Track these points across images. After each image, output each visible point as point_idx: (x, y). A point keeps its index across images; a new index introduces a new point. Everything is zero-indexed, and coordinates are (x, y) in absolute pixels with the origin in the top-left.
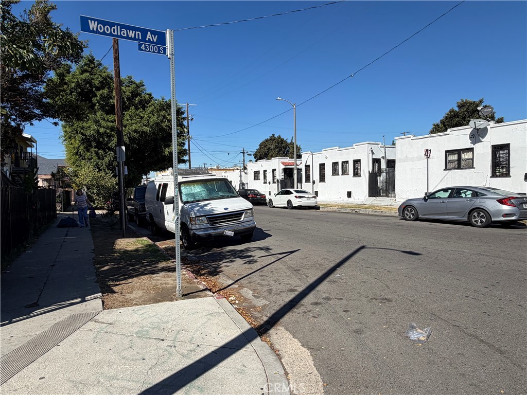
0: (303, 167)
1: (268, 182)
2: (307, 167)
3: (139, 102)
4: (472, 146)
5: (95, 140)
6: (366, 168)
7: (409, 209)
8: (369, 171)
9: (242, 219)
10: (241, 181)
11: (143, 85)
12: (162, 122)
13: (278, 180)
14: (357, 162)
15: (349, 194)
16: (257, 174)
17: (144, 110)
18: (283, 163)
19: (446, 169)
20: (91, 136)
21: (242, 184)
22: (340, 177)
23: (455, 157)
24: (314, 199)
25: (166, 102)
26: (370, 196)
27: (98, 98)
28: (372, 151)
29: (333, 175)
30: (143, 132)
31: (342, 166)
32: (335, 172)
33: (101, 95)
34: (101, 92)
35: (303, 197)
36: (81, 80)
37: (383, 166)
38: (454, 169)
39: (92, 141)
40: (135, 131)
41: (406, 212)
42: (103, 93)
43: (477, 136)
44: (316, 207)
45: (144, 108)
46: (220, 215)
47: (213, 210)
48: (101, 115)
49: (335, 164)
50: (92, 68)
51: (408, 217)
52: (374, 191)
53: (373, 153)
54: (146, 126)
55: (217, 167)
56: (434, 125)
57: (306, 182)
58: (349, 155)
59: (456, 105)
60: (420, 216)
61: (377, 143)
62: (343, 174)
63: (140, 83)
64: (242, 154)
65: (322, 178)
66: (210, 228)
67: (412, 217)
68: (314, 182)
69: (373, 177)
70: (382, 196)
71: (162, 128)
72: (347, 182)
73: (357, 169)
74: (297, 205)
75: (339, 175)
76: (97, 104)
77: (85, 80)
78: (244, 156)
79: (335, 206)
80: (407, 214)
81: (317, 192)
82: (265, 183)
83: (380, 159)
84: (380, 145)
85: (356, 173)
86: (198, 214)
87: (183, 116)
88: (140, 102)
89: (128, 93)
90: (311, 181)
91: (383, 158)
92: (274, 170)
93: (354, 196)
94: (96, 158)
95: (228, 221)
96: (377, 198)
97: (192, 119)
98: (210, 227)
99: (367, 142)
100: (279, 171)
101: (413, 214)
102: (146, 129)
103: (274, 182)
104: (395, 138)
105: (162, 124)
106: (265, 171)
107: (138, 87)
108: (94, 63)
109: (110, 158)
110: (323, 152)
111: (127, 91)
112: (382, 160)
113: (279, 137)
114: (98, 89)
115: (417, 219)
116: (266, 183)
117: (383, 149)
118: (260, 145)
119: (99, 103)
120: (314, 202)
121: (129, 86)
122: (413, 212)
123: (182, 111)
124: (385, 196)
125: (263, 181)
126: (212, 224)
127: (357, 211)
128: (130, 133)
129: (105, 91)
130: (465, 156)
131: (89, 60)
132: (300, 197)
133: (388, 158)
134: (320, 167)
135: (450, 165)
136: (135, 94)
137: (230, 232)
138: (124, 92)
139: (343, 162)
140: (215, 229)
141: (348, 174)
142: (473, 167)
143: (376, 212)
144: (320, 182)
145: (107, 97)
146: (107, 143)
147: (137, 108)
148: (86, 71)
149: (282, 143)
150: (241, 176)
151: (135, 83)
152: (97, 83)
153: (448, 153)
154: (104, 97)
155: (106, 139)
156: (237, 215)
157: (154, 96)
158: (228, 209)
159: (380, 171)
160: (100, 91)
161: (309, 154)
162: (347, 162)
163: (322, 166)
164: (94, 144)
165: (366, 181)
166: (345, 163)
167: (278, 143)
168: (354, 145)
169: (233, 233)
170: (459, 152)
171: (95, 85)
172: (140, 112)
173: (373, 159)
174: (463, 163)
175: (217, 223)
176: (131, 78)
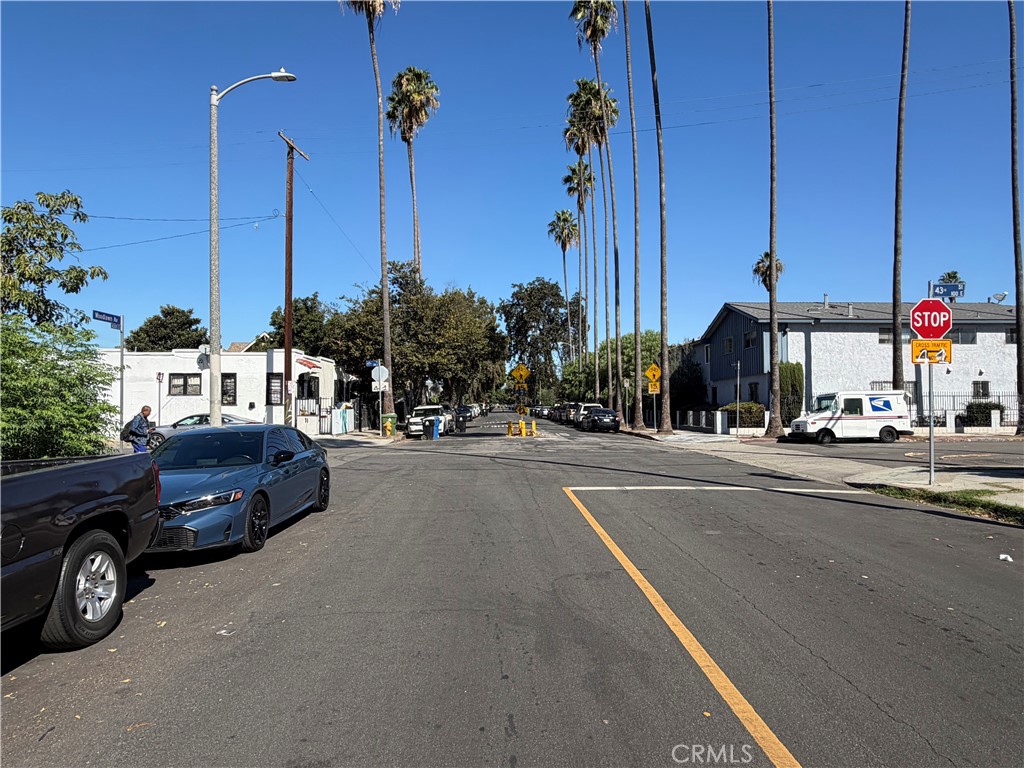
4: (199, 371)
19: (170, 394)
23: (180, 382)
38: (179, 394)
43: (205, 361)
56: (132, 332)
59: (160, 310)
130: (192, 381)
135: (174, 391)
142: (200, 394)
153: (173, 376)
170: (185, 376)
174: (189, 389)
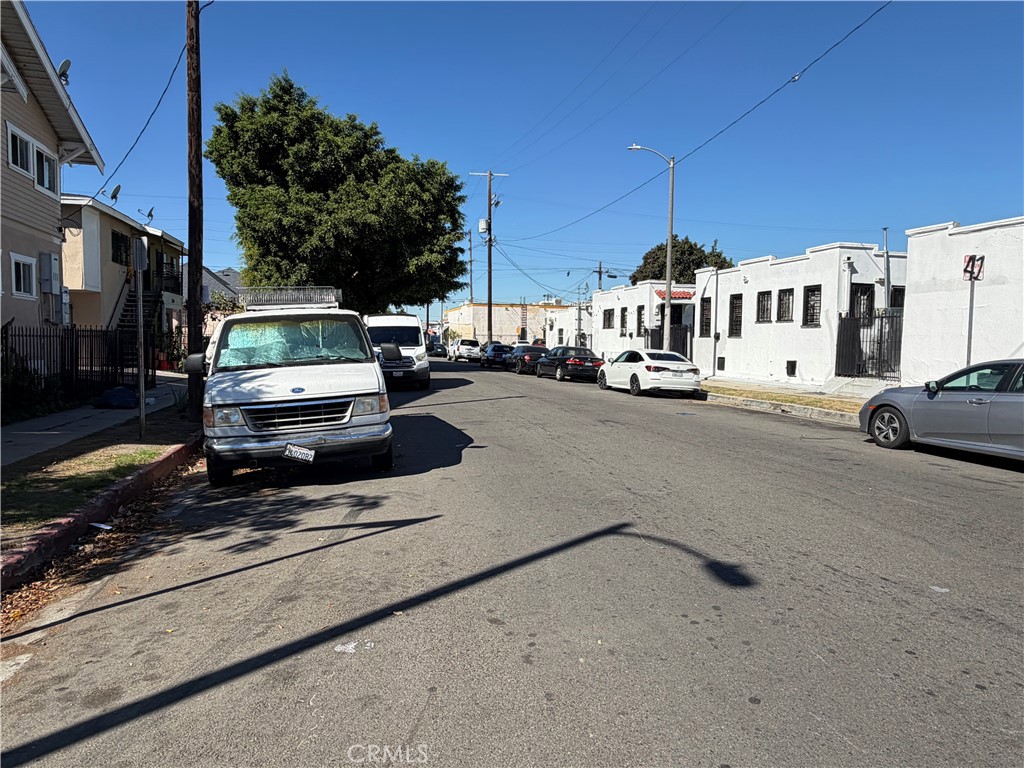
0: (696, 301)
1: (628, 335)
2: (706, 302)
3: (367, 166)
5: (274, 240)
6: (834, 305)
7: (887, 415)
8: (840, 314)
9: (346, 420)
10: (580, 329)
11: (377, 133)
12: (408, 204)
13: (646, 330)
14: (812, 291)
15: (791, 368)
16: (608, 315)
17: (376, 181)
18: (660, 294)
20: (266, 232)
21: (582, 336)
22: (774, 327)
24: (691, 374)
25: (422, 165)
26: (838, 374)
27: (291, 160)
28: (851, 265)
29: (758, 321)
30: (366, 225)
31: (780, 299)
32: (762, 316)
33: (295, 154)
34: (295, 149)
35: (664, 369)
36: (262, 126)
37: (881, 301)
39: (270, 242)
40: (351, 222)
41: (878, 423)
42: (299, 151)
44: (698, 395)
45: (376, 177)
46: (279, 405)
47: (259, 391)
48: (297, 194)
49: (763, 296)
50: (286, 104)
51: (881, 438)
52: (849, 362)
53: (853, 271)
54: (373, 212)
55: (556, 301)
57: (702, 335)
58: (794, 275)
60: (914, 438)
61: (866, 245)
62: (780, 319)
63: (371, 129)
64: (597, 275)
65: (735, 329)
66: (253, 437)
67: (892, 438)
68: (717, 337)
69: (849, 330)
70: (871, 376)
71: (408, 217)
72: (787, 339)
73: (813, 307)
74: (648, 387)
75: (770, 321)
76: (290, 172)
77: (269, 127)
78: (600, 279)
79: (741, 395)
80: (879, 428)
81: (723, 358)
82: (623, 335)
83: (872, 286)
84: (876, 250)
85: (810, 319)
86: (218, 399)
87: (458, 194)
88: (370, 166)
89: (344, 149)
90: (712, 334)
91: (881, 282)
92: (641, 309)
93: (803, 372)
94: (277, 275)
95: (304, 422)
96: (857, 380)
97: (497, 204)
98: (253, 433)
99: (838, 244)
100: (651, 310)
101: (895, 430)
102: (373, 219)
103: (639, 335)
104: (908, 232)
105: (409, 210)
106: (624, 310)
107: (367, 136)
108: (290, 94)
109: (302, 276)
110: (739, 267)
111: (345, 144)
112: (878, 287)
113: (686, 241)
114: (292, 142)
115: (907, 445)
116: (625, 335)
117: (882, 262)
118: (645, 258)
119: (292, 168)
120: (693, 381)
121: (350, 135)
122: (896, 425)
123: (458, 183)
124: (875, 377)
125: (619, 332)
126: (257, 428)
127: (786, 409)
128: (336, 227)
129: (305, 146)
131: (283, 89)
132: (658, 369)
133: (894, 282)
134: (732, 303)
136: (361, 150)
137: (305, 451)
138: (338, 147)
139: (782, 292)
140: (262, 439)
141: (792, 320)
143: (828, 414)
144: (729, 336)
145: (307, 157)
146: (297, 247)
147: (360, 178)
148: (274, 109)
149: (691, 254)
150: (580, 319)
151: (362, 129)
152: (290, 130)
154: (302, 158)
155: (294, 239)
156: (332, 407)
157: (401, 154)
158: (303, 390)
159: (871, 315)
160: (293, 145)
161: (709, 273)
162: (791, 291)
163: (736, 301)
164: (273, 248)
165: (832, 335)
166: (786, 293)
167: (683, 253)
168: (808, 251)
169: (313, 453)
171: (288, 134)
172: (368, 185)
173: (852, 284)
175: (274, 425)
176: (355, 119)
